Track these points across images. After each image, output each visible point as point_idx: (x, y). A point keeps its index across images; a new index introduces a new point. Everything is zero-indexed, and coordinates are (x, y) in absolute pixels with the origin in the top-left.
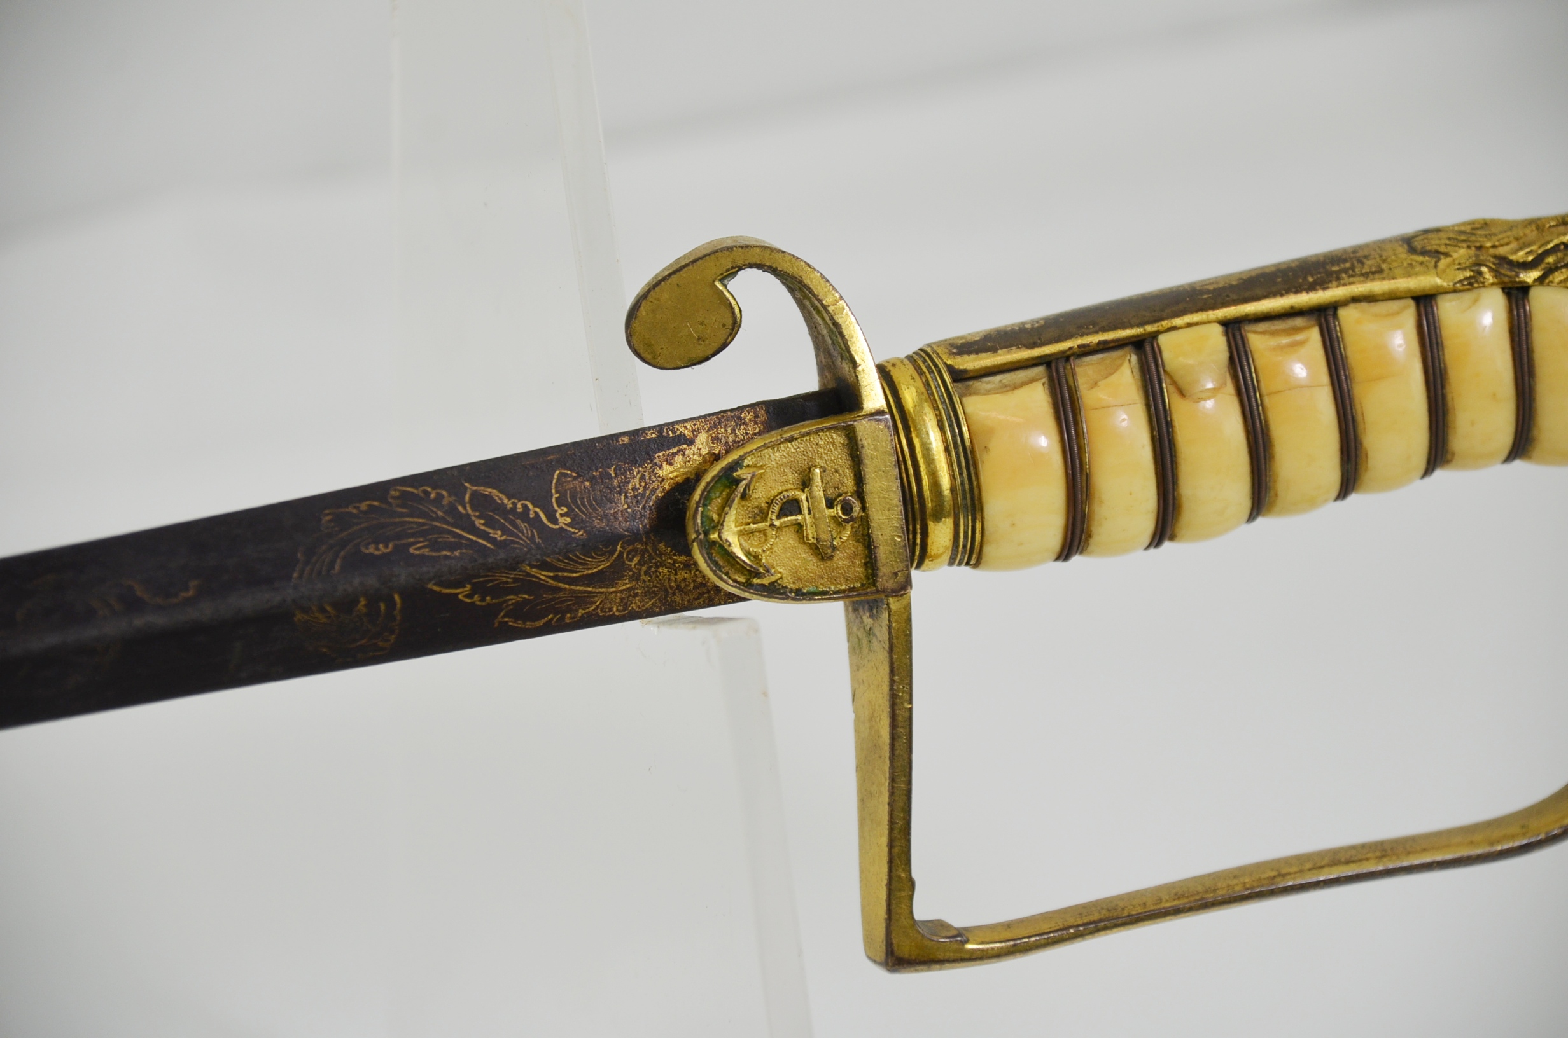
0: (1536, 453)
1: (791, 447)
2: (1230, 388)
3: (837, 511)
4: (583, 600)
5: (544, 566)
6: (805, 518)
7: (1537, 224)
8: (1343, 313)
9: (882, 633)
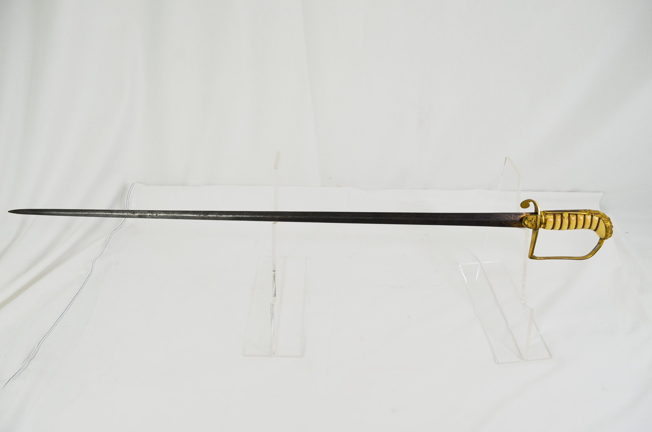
0: (591, 229)
1: (532, 216)
2: (568, 219)
3: (535, 222)
4: (513, 225)
5: (510, 222)
6: (532, 222)
7: (595, 211)
8: (578, 215)
9: (536, 232)
